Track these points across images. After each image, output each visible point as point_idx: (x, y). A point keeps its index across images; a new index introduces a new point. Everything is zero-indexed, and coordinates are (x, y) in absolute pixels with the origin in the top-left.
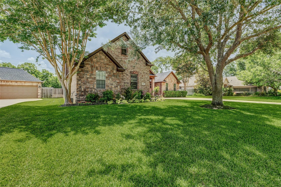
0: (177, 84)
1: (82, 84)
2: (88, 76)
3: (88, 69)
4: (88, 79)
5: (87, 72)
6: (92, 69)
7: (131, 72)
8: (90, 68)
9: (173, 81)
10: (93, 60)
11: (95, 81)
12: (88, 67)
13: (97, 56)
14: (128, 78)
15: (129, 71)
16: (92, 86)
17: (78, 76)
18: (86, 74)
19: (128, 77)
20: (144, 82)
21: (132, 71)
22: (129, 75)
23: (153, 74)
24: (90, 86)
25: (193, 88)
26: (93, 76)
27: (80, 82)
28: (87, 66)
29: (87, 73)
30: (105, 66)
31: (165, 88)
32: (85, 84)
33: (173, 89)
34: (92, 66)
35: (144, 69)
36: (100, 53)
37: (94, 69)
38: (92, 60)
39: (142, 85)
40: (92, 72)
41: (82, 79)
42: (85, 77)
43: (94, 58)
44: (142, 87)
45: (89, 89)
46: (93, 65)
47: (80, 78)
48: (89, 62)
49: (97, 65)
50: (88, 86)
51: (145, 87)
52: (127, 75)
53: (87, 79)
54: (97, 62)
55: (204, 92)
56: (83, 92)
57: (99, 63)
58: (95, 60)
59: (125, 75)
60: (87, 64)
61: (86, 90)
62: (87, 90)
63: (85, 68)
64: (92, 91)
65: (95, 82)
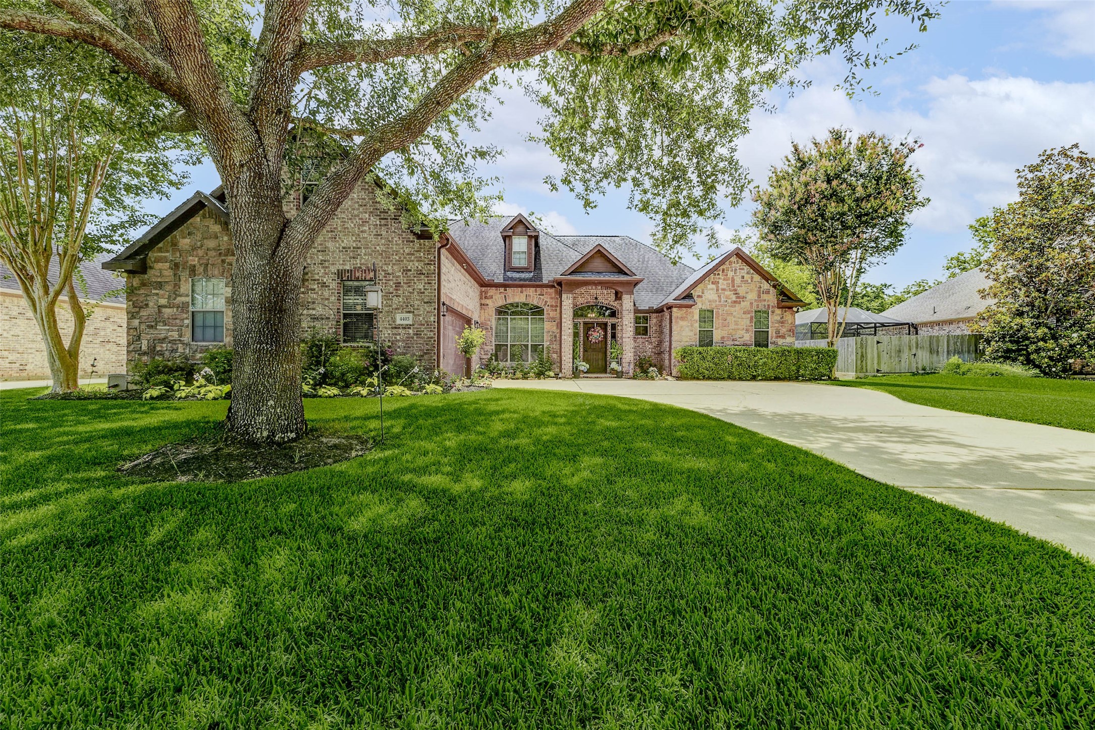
0: (778, 311)
1: (143, 327)
2: (163, 301)
3: (161, 276)
4: (164, 310)
5: (160, 285)
6: (175, 275)
7: (340, 274)
8: (169, 273)
9: (752, 296)
10: (180, 244)
11: (185, 316)
12: (161, 269)
13: (195, 228)
14: (328, 299)
15: (334, 269)
16: (175, 335)
17: (131, 303)
18: (157, 294)
19: (326, 293)
20: (409, 312)
21: (348, 267)
22: (334, 285)
23: (621, 272)
24: (170, 333)
25: (968, 332)
26: (179, 299)
27: (136, 322)
28: (159, 265)
29: (157, 291)
30: (223, 261)
31: (692, 334)
32: (151, 327)
33: (749, 337)
34: (177, 265)
35: (408, 254)
36: (204, 217)
37: (184, 275)
38: (174, 244)
39: (398, 322)
40: (175, 285)
41: (144, 313)
42: (151, 304)
43: (184, 238)
44: (395, 331)
45: (164, 345)
46: (178, 260)
47: (137, 309)
48: (168, 251)
49: (193, 260)
50: (163, 336)
51: (411, 331)
52: (324, 285)
53: (160, 312)
54: (194, 248)
55: (1038, 351)
56: (145, 353)
57: (200, 252)
58: (185, 243)
59: (316, 287)
60: (158, 260)
61: (155, 347)
62: (158, 348)
63: (151, 272)
64: (176, 350)
65: (187, 318)
